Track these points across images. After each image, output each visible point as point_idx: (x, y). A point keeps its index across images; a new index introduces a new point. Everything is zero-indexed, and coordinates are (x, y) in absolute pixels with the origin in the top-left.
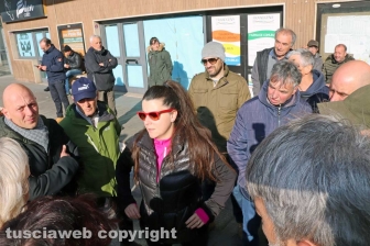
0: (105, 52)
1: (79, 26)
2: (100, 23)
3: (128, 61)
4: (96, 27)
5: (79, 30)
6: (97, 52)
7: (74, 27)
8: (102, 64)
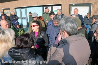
0: (15, 16)
1: (9, 9)
2: (15, 8)
3: (22, 18)
4: (14, 9)
5: (9, 10)
6: (13, 16)
7: (7, 9)
8: (14, 19)
